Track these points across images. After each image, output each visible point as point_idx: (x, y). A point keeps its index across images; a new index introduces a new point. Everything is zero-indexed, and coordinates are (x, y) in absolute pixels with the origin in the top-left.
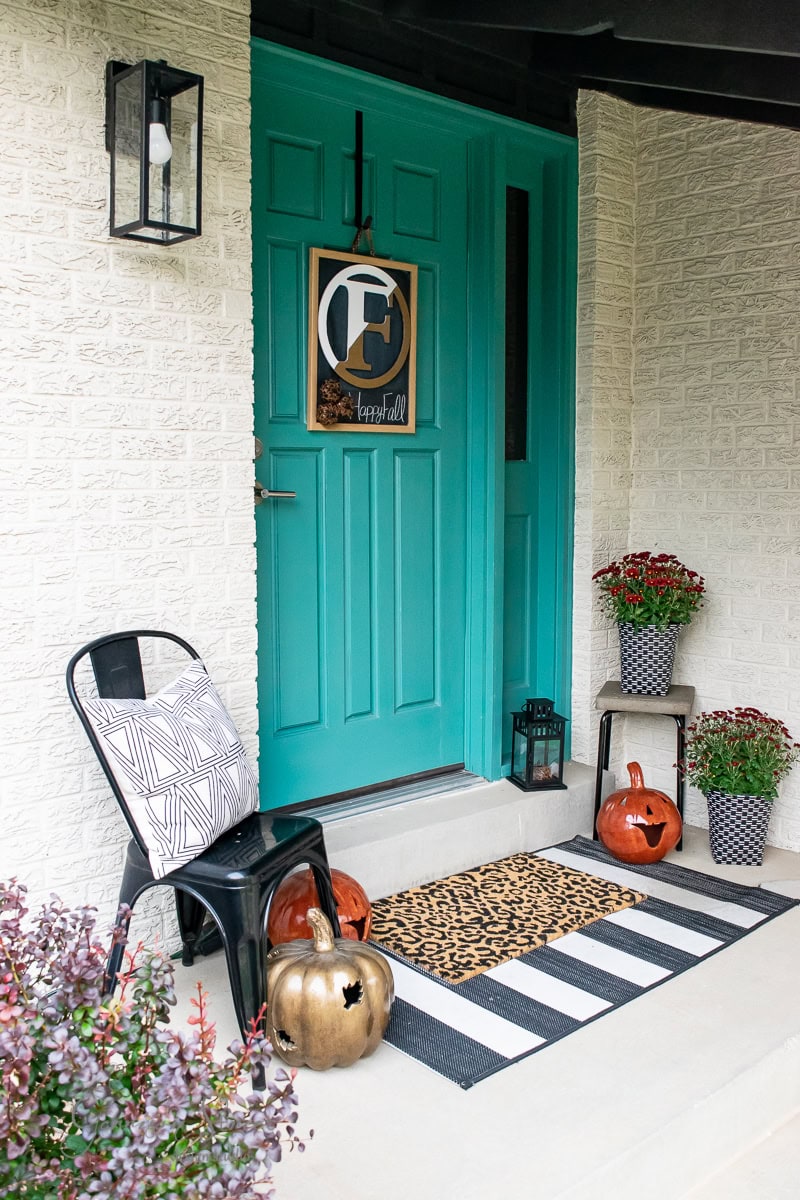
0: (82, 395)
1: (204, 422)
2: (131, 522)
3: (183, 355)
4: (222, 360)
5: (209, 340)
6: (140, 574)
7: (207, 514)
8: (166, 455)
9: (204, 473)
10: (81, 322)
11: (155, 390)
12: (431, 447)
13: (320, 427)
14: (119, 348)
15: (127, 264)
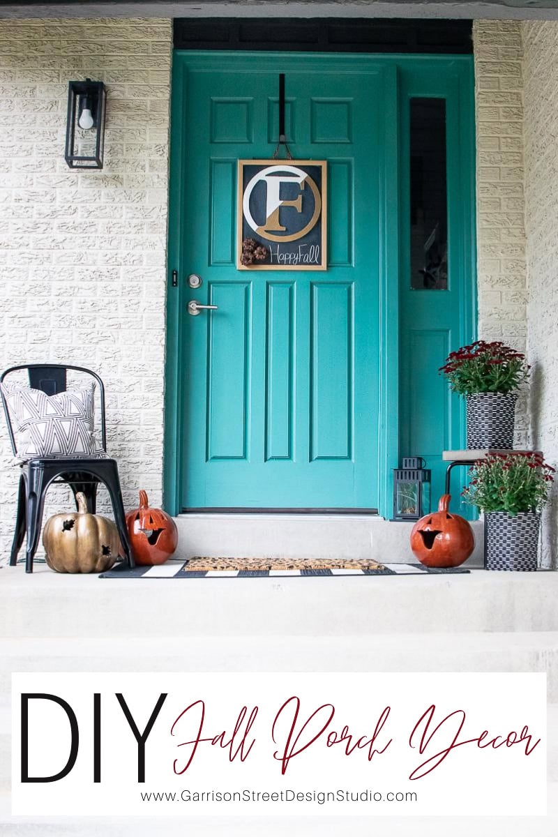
0: (59, 249)
1: (131, 260)
2: (84, 314)
3: (119, 225)
4: (145, 227)
5: (136, 216)
6: (87, 342)
7: (131, 311)
8: (106, 279)
9: (130, 288)
10: (60, 213)
11: (102, 245)
12: (348, 280)
13: (245, 268)
14: (81, 224)
15: (88, 181)
